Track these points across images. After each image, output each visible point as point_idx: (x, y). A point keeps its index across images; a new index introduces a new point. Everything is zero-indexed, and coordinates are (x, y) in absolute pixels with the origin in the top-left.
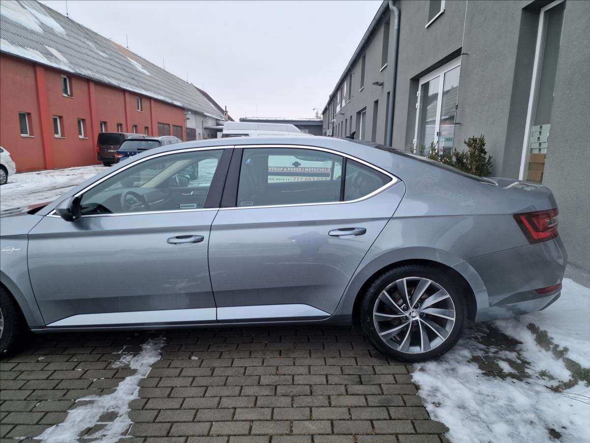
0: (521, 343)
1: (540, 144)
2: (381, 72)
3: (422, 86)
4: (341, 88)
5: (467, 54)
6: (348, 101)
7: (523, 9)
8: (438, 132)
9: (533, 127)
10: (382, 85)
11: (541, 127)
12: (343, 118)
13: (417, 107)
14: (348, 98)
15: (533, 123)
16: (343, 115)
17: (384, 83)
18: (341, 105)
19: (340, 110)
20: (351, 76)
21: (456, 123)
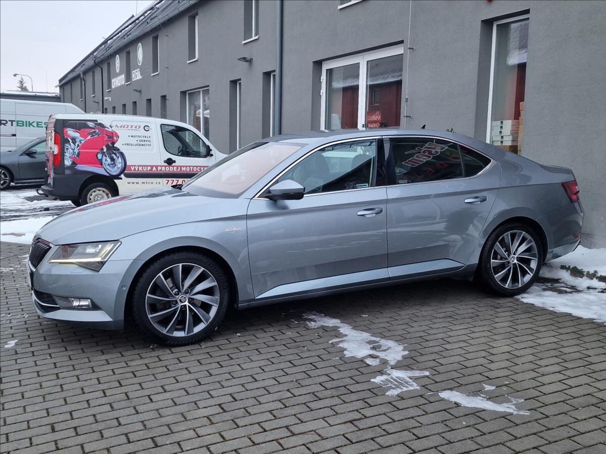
0: (561, 279)
1: (502, 137)
2: (245, 44)
3: (327, 70)
4: (126, 52)
5: (413, 49)
6: (153, 73)
7: (482, 21)
8: (363, 125)
9: (494, 122)
10: (250, 61)
11: (502, 122)
12: (135, 97)
13: (321, 94)
14: (152, 69)
15: (493, 119)
16: (139, 93)
17: (252, 59)
18: (128, 77)
19: (126, 84)
20: (156, 39)
21: (407, 117)
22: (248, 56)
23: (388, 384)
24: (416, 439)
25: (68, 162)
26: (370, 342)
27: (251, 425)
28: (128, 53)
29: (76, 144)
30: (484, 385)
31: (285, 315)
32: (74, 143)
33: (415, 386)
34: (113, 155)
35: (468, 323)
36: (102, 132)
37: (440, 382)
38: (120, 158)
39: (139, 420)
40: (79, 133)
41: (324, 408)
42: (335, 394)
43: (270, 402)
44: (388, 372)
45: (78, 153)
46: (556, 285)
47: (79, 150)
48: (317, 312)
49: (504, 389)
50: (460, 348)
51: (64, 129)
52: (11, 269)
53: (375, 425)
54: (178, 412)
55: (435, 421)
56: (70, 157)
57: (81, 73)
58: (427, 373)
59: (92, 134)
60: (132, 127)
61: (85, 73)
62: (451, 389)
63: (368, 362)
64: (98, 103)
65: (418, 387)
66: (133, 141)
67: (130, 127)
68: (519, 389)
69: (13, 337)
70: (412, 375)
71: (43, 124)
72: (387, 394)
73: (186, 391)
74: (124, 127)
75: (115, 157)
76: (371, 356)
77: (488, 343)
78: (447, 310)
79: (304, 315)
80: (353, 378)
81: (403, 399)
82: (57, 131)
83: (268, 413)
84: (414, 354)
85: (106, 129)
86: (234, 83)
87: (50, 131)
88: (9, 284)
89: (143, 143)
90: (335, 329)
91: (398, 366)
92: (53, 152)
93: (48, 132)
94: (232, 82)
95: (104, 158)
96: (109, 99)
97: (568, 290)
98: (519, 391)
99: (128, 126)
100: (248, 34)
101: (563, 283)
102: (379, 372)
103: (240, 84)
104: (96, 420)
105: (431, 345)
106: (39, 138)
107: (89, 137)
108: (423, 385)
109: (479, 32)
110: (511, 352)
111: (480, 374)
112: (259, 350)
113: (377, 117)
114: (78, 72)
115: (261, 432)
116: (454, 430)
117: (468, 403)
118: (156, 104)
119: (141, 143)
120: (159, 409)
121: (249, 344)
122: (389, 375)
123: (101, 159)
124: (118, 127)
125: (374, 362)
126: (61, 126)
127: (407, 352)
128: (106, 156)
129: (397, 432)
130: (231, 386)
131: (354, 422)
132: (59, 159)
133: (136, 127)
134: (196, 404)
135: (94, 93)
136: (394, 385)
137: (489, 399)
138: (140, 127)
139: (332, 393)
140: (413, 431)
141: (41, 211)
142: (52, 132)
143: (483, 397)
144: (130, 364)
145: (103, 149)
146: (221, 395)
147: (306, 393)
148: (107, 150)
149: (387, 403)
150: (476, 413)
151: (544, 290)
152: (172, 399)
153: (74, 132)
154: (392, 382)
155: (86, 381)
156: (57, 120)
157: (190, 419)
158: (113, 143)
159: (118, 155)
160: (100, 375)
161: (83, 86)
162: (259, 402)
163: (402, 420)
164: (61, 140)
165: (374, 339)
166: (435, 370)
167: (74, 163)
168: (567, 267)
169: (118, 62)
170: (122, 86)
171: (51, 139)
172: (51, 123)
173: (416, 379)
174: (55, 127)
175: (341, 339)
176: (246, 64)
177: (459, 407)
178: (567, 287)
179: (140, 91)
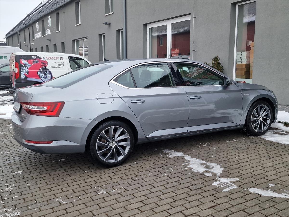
1: (242, 60)
2: (106, 16)
3: (150, 28)
4: (42, 21)
5: (196, 17)
6: (57, 31)
7: (232, 3)
8: (170, 55)
9: (237, 53)
10: (109, 24)
11: (241, 53)
12: (48, 43)
13: (147, 40)
14: (56, 29)
15: (237, 51)
16: (50, 41)
17: (110, 23)
18: (44, 33)
19: (42, 37)
20: (58, 14)
21: (194, 51)
22: (108, 22)
23: (221, 186)
24: (249, 215)
25: (23, 77)
26: (203, 164)
27: (162, 212)
28: (43, 21)
29: (27, 67)
30: (268, 184)
31: (154, 151)
32: (26, 67)
33: (235, 187)
34: (46, 72)
35: (246, 152)
36: (40, 61)
37: (246, 184)
38: (49, 74)
39: (103, 212)
40: (28, 62)
41: (195, 200)
42: (197, 193)
43: (166, 199)
44: (218, 179)
45: (28, 72)
46: (278, 131)
47: (28, 70)
48: (170, 149)
49: (279, 186)
50: (248, 165)
51: (20, 60)
52: (5, 132)
53: (224, 208)
54: (121, 206)
55: (253, 205)
56: (24, 74)
57: (18, 31)
58: (238, 179)
59: (35, 62)
60: (54, 58)
61: (20, 31)
62: (253, 187)
63: (206, 175)
64: (27, 46)
65: (237, 187)
66: (55, 65)
67: (53, 58)
68: (286, 186)
69: (19, 169)
70: (231, 181)
71: (3, 57)
72: (223, 191)
73: (121, 194)
74: (50, 58)
75: (46, 73)
76: (206, 171)
77: (260, 162)
78: (232, 145)
79: (164, 151)
80: (203, 183)
81: (232, 194)
82: (17, 61)
83: (168, 205)
84: (227, 169)
85: (42, 59)
86: (101, 35)
87: (13, 61)
88: (6, 140)
89: (60, 66)
90: (182, 158)
91: (221, 176)
92: (15, 71)
93: (11, 61)
94: (99, 35)
95: (41, 74)
96: (33, 44)
97: (285, 133)
98: (286, 187)
99: (52, 58)
100: (107, 11)
101: (281, 129)
102: (214, 179)
103: (104, 36)
104: (80, 213)
105: (233, 164)
106: (3, 65)
107: (33, 64)
108: (238, 186)
109: (230, 9)
110: (273, 166)
111: (263, 178)
112: (149, 170)
113: (177, 51)
114: (16, 31)
115: (169, 216)
116: (264, 209)
117: (265, 194)
118: (59, 46)
119: (59, 66)
120: (111, 205)
121: (143, 168)
122: (220, 181)
123: (40, 75)
124: (47, 58)
125: (209, 175)
126: (18, 58)
127: (223, 169)
128: (42, 73)
129: (237, 212)
130: (143, 191)
131: (213, 207)
132: (18, 75)
133: (56, 58)
134: (129, 201)
135: (25, 41)
136: (224, 186)
137: (274, 191)
138: (58, 58)
139: (196, 193)
140: (245, 210)
141: (9, 101)
142: (14, 61)
143: (271, 191)
144: (87, 181)
145: (40, 70)
146: (140, 196)
147: (183, 193)
148: (43, 70)
149: (225, 196)
150: (271, 199)
151: (274, 133)
152: (115, 199)
153: (25, 61)
154: (222, 185)
155: (67, 191)
156: (16, 56)
157: (129, 210)
158: (45, 67)
159: (48, 72)
160: (73, 188)
161: (19, 38)
162: (161, 199)
163: (237, 205)
164: (19, 66)
165: (204, 162)
166: (241, 177)
167: (26, 77)
168: (282, 122)
169: (37, 26)
170: (40, 38)
171: (13, 65)
172: (13, 57)
173: (234, 182)
174: (15, 59)
175: (188, 163)
176: (107, 26)
177: (262, 197)
178: (284, 132)
179: (50, 40)
